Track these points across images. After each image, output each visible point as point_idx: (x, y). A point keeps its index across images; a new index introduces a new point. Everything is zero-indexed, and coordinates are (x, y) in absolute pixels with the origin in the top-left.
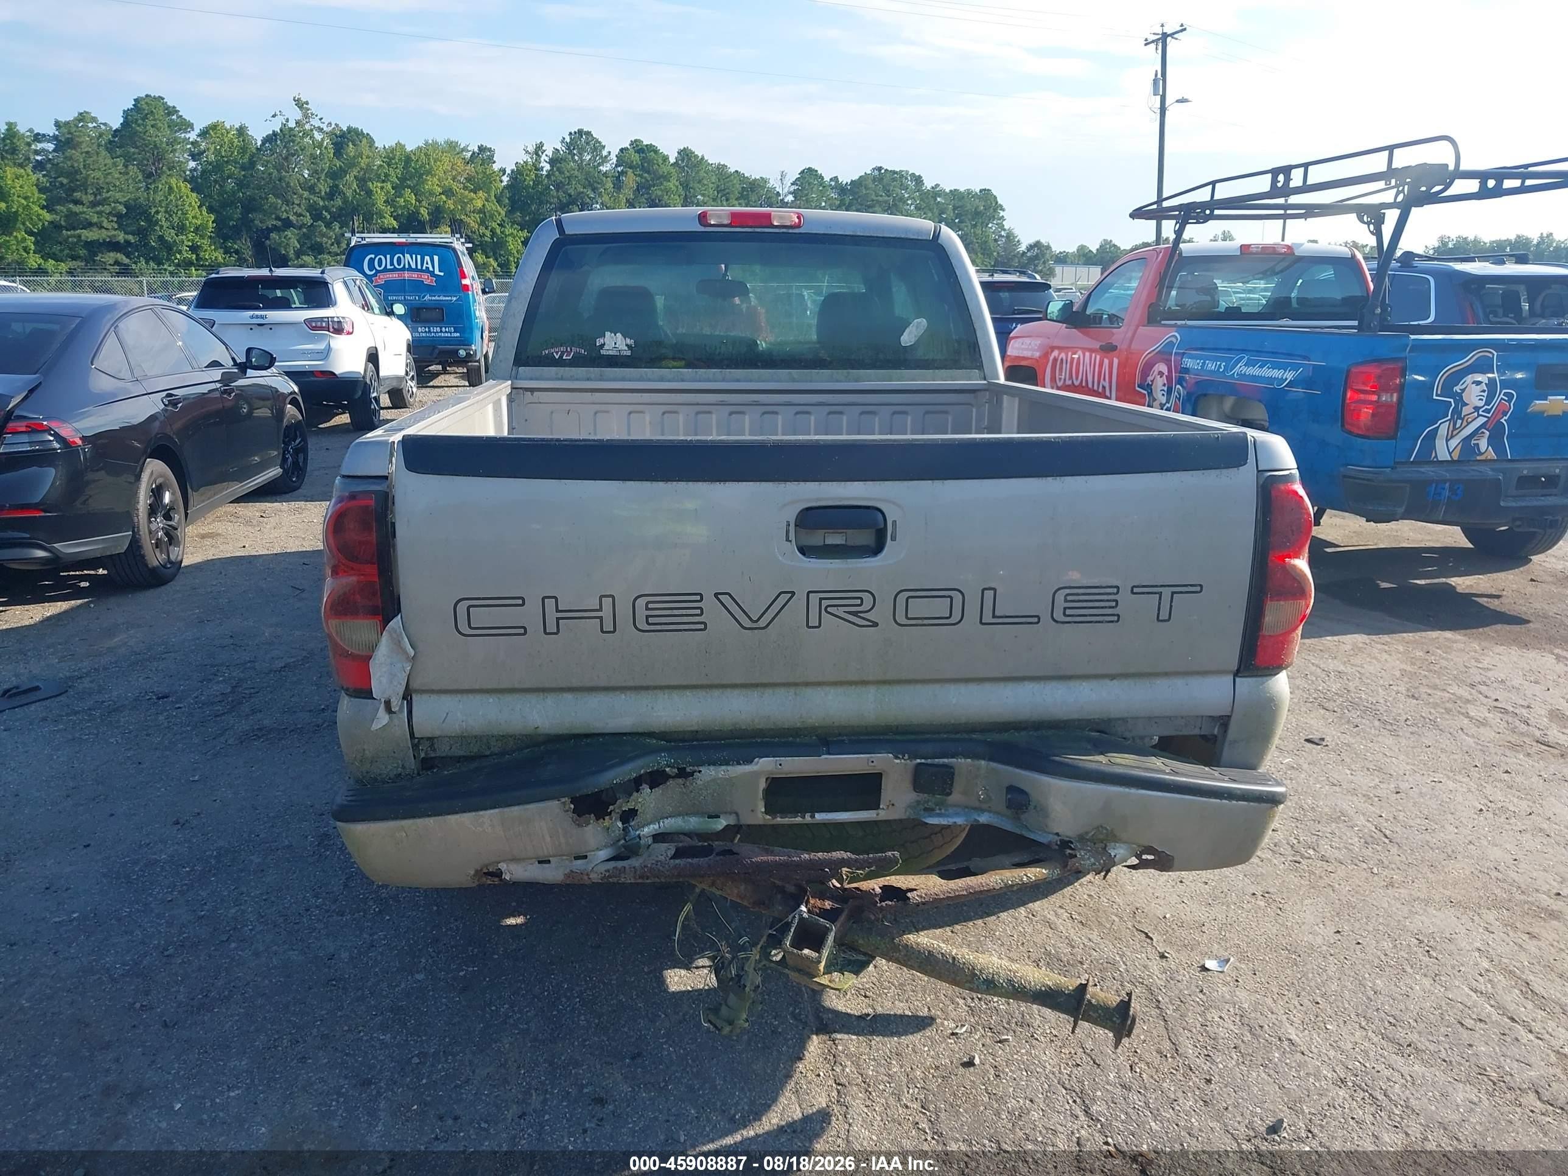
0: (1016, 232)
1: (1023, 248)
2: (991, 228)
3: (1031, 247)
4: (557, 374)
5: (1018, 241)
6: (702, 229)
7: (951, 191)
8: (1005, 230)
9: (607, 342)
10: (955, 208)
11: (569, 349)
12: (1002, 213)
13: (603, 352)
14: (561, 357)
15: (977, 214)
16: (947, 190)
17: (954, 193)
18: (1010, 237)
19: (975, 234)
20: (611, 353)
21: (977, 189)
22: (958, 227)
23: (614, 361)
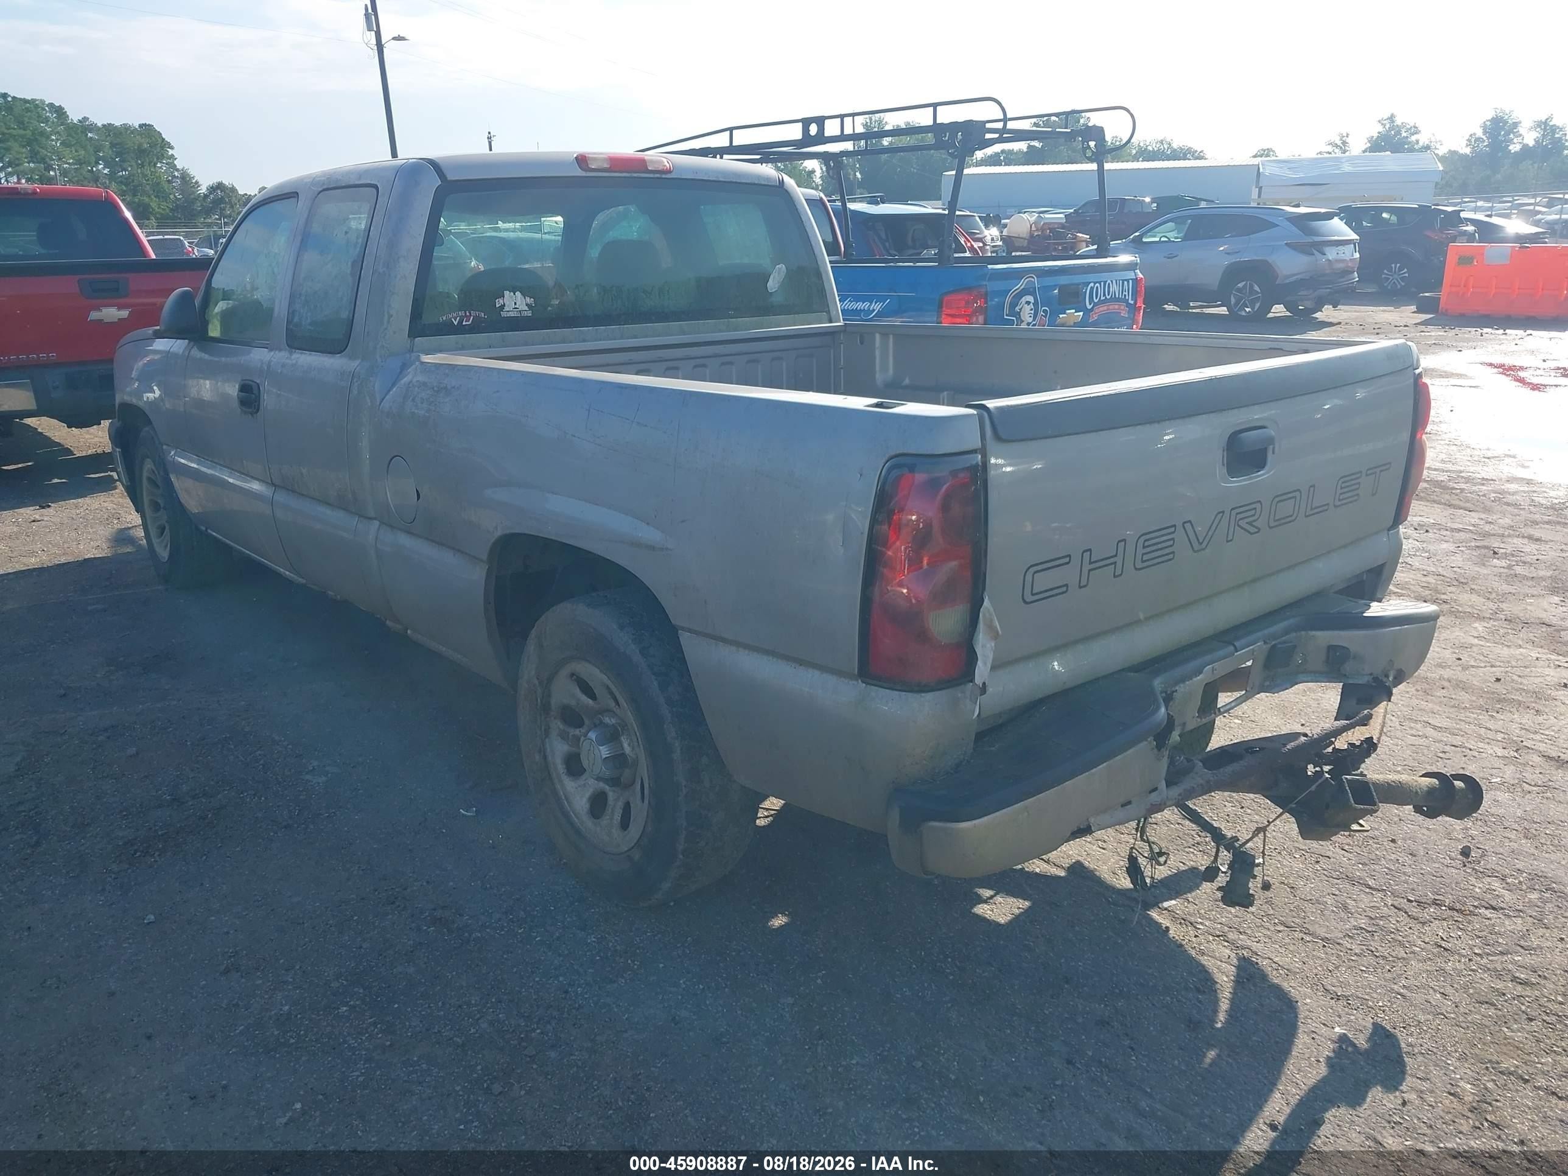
0: (192, 172)
1: (203, 190)
2: (161, 168)
3: (213, 189)
4: (457, 343)
5: (197, 182)
6: (584, 174)
7: (104, 126)
8: (177, 170)
9: (507, 303)
10: (112, 145)
11: (468, 314)
12: (171, 152)
13: (503, 314)
14: (461, 322)
15: (141, 152)
16: (99, 125)
17: (108, 128)
18: (185, 177)
19: (144, 176)
20: (512, 314)
21: (136, 123)
22: (121, 166)
23: (517, 324)
